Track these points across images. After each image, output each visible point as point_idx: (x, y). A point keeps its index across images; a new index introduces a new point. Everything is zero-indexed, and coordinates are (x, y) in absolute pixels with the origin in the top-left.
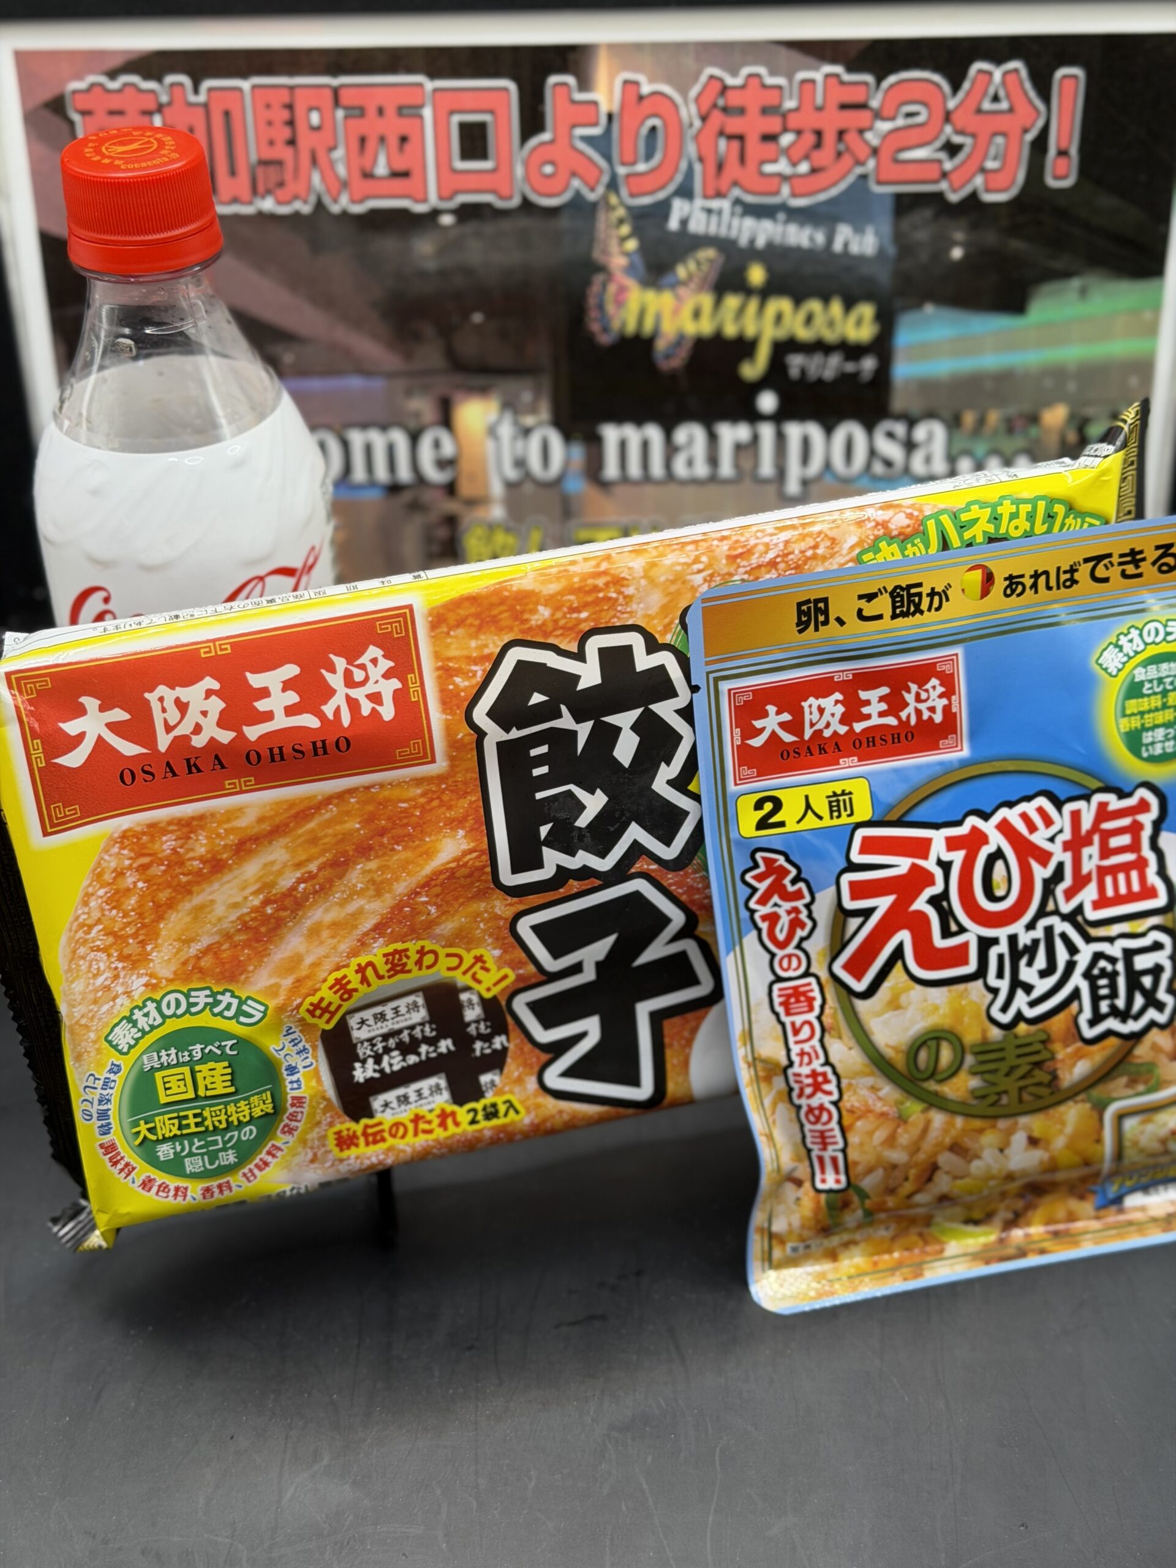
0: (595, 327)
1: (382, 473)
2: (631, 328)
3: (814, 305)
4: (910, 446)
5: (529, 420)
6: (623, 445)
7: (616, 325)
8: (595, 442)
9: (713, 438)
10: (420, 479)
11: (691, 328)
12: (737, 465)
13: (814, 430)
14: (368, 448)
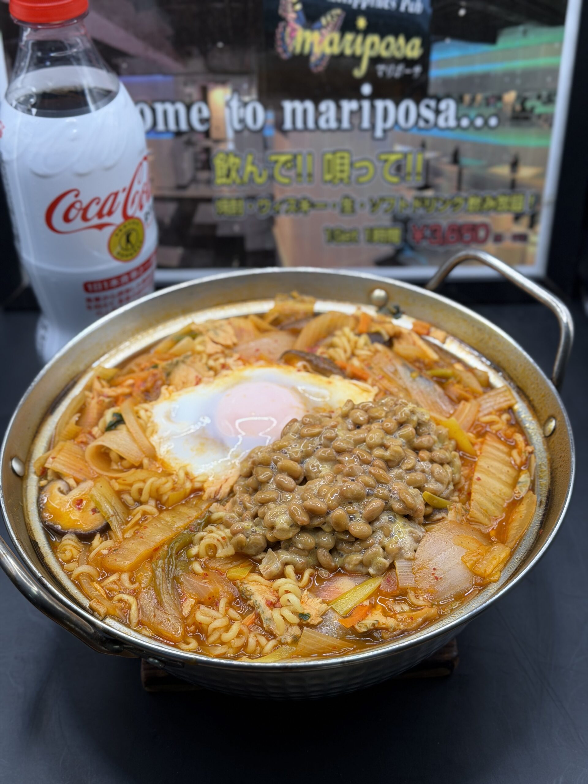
0: (280, 50)
1: (172, 126)
2: (298, 50)
3: (391, 39)
4: (438, 112)
5: (246, 99)
6: (294, 112)
7: (290, 49)
8: (280, 110)
9: (339, 108)
10: (191, 129)
11: (328, 51)
12: (351, 122)
13: (390, 104)
14: (165, 113)
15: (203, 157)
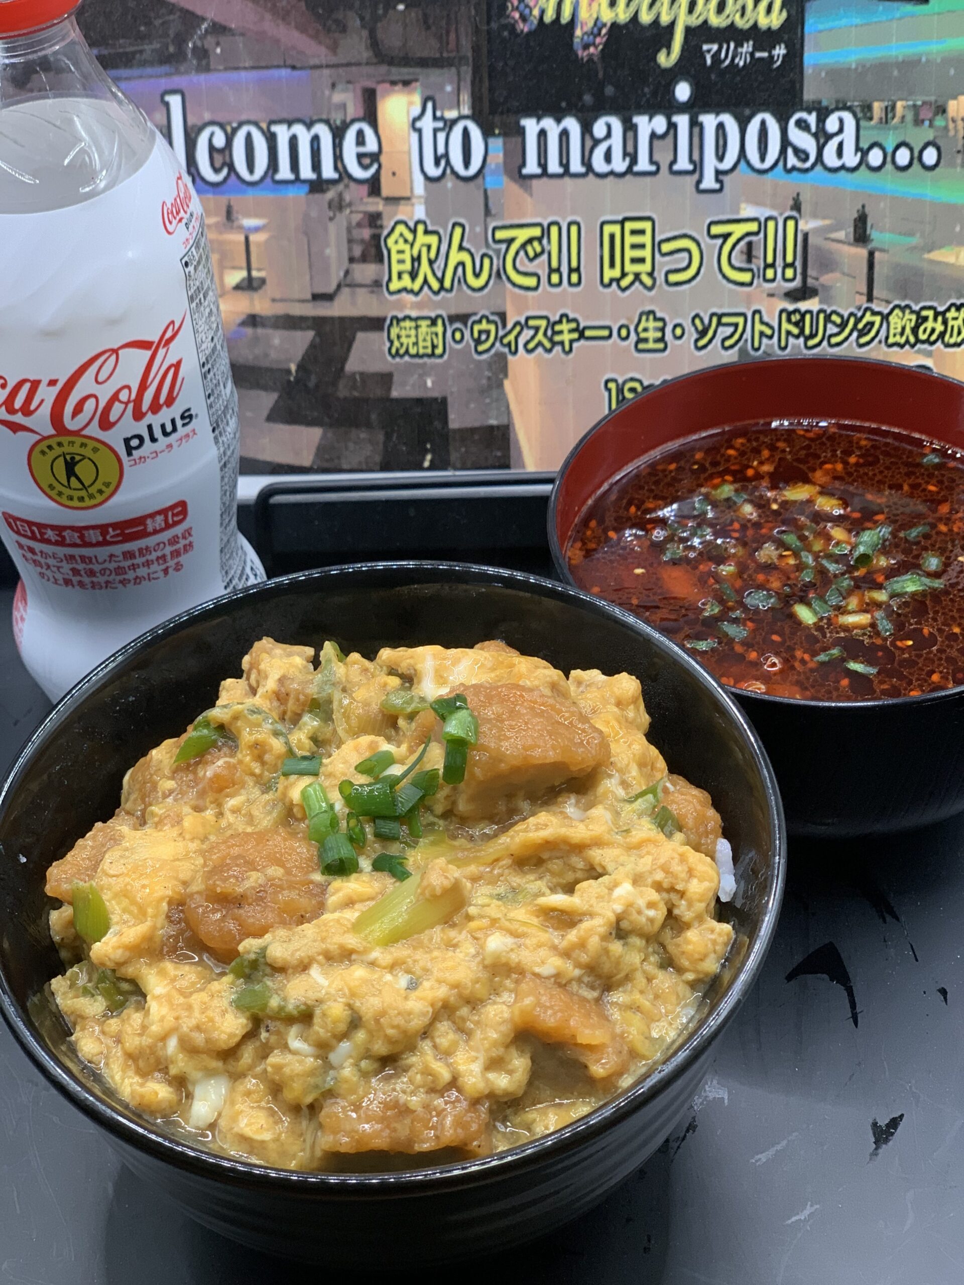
0: (515, 16)
1: (306, 170)
2: (549, 17)
5: (451, 114)
6: (542, 138)
7: (535, 13)
8: (517, 136)
9: (630, 128)
11: (607, 16)
12: (652, 161)
13: (729, 121)
14: (293, 142)
15: (366, 233)
